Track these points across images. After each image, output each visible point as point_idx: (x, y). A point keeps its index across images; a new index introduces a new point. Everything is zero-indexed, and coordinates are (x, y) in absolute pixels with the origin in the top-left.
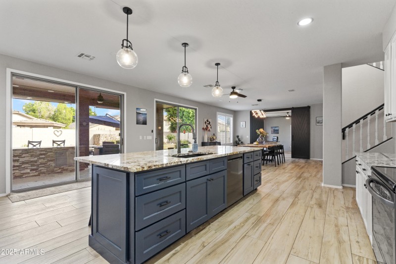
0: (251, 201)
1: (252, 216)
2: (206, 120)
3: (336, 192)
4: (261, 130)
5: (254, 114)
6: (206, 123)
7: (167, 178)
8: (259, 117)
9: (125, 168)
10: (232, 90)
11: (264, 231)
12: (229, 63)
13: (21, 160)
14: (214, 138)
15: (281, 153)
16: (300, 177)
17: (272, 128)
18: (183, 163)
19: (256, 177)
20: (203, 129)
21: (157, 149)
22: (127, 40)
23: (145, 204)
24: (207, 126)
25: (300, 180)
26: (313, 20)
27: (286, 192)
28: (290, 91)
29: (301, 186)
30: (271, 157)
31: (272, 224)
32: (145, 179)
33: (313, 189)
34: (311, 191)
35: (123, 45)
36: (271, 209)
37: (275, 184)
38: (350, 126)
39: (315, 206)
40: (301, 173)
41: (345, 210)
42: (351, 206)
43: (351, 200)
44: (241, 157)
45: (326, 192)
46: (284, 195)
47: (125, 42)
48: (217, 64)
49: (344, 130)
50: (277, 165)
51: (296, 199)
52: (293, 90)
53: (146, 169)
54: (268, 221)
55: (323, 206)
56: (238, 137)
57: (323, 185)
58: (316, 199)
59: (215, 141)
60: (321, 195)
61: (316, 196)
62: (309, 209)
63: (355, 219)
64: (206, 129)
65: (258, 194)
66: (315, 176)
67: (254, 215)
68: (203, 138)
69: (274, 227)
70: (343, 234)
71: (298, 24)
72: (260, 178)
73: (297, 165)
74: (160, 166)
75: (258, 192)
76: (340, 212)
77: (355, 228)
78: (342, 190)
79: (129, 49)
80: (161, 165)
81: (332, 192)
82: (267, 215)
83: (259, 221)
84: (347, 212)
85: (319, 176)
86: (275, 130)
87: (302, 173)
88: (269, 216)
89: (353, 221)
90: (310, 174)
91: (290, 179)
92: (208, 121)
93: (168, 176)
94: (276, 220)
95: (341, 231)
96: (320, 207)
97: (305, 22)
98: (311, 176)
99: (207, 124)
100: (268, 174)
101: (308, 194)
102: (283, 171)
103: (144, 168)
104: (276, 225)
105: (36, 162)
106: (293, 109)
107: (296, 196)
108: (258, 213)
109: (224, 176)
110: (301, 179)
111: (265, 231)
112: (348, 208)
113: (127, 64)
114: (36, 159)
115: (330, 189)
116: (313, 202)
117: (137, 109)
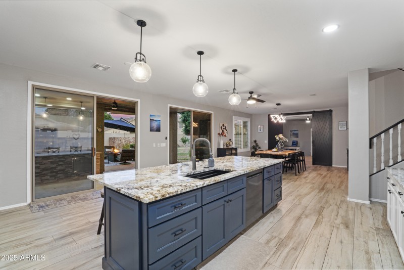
0: (271, 219)
1: (273, 238)
2: (221, 125)
3: (363, 208)
4: (281, 136)
5: (273, 119)
6: (221, 128)
7: (182, 205)
8: (278, 121)
9: (137, 197)
10: (249, 95)
11: (286, 257)
12: (246, 70)
14: (231, 143)
15: (302, 161)
16: (322, 189)
17: (291, 131)
18: (199, 187)
19: (277, 192)
20: (219, 134)
21: (170, 163)
22: (141, 53)
23: (158, 236)
24: (223, 131)
25: (323, 193)
26: (339, 26)
27: (308, 207)
28: (311, 95)
29: (324, 200)
30: (291, 165)
31: (295, 249)
32: (158, 209)
33: (338, 204)
34: (336, 207)
35: (136, 58)
36: (293, 229)
37: (296, 197)
38: (378, 135)
39: (342, 227)
40: (323, 183)
41: (375, 232)
42: (381, 227)
43: (381, 219)
44: (261, 172)
45: (352, 208)
46: (307, 212)
47: (139, 55)
48: (235, 71)
49: (371, 139)
50: (297, 174)
51: (320, 217)
52: (315, 95)
53: (159, 198)
54: (291, 245)
55: (350, 227)
56: (255, 141)
57: (348, 199)
58: (342, 217)
59: (231, 147)
60: (347, 211)
61: (342, 212)
62: (335, 230)
63: (387, 244)
64: (222, 134)
65: (279, 209)
66: (339, 187)
67: (276, 237)
68: (219, 144)
69: (297, 253)
70: (375, 264)
71: (322, 30)
72: (281, 192)
73: (320, 174)
74: (174, 194)
75: (278, 207)
76: (369, 234)
77: (389, 256)
78: (370, 206)
79: (142, 62)
80: (175, 192)
81: (359, 208)
82: (289, 237)
83: (281, 245)
84: (378, 234)
85: (343, 187)
86: (294, 134)
87: (325, 184)
88: (292, 238)
89: (385, 246)
90: (333, 186)
91: (312, 191)
92: (223, 126)
93: (184, 202)
94: (299, 244)
95: (373, 261)
96: (347, 227)
97: (330, 29)
98: (334, 187)
99: (223, 129)
100: (288, 185)
101: (333, 211)
102: (304, 180)
103: (157, 197)
104: (299, 250)
106: (313, 113)
107: (320, 212)
108: (280, 234)
109: (243, 196)
110: (325, 191)
111: (288, 257)
112: (378, 229)
113: (140, 78)
114: (54, 166)
115: (357, 204)
116: (339, 221)
117: (151, 115)
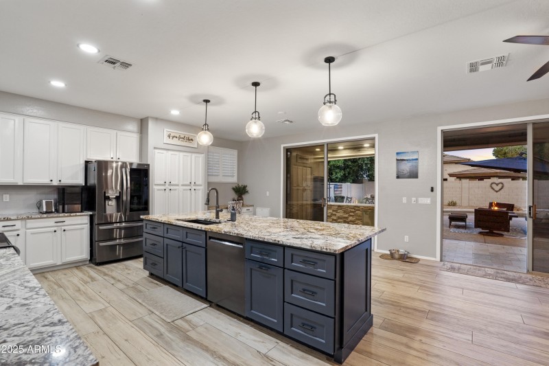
13: (338, 215)
44: (242, 244)
105: (347, 218)
114: (347, 216)
117: (397, 153)
